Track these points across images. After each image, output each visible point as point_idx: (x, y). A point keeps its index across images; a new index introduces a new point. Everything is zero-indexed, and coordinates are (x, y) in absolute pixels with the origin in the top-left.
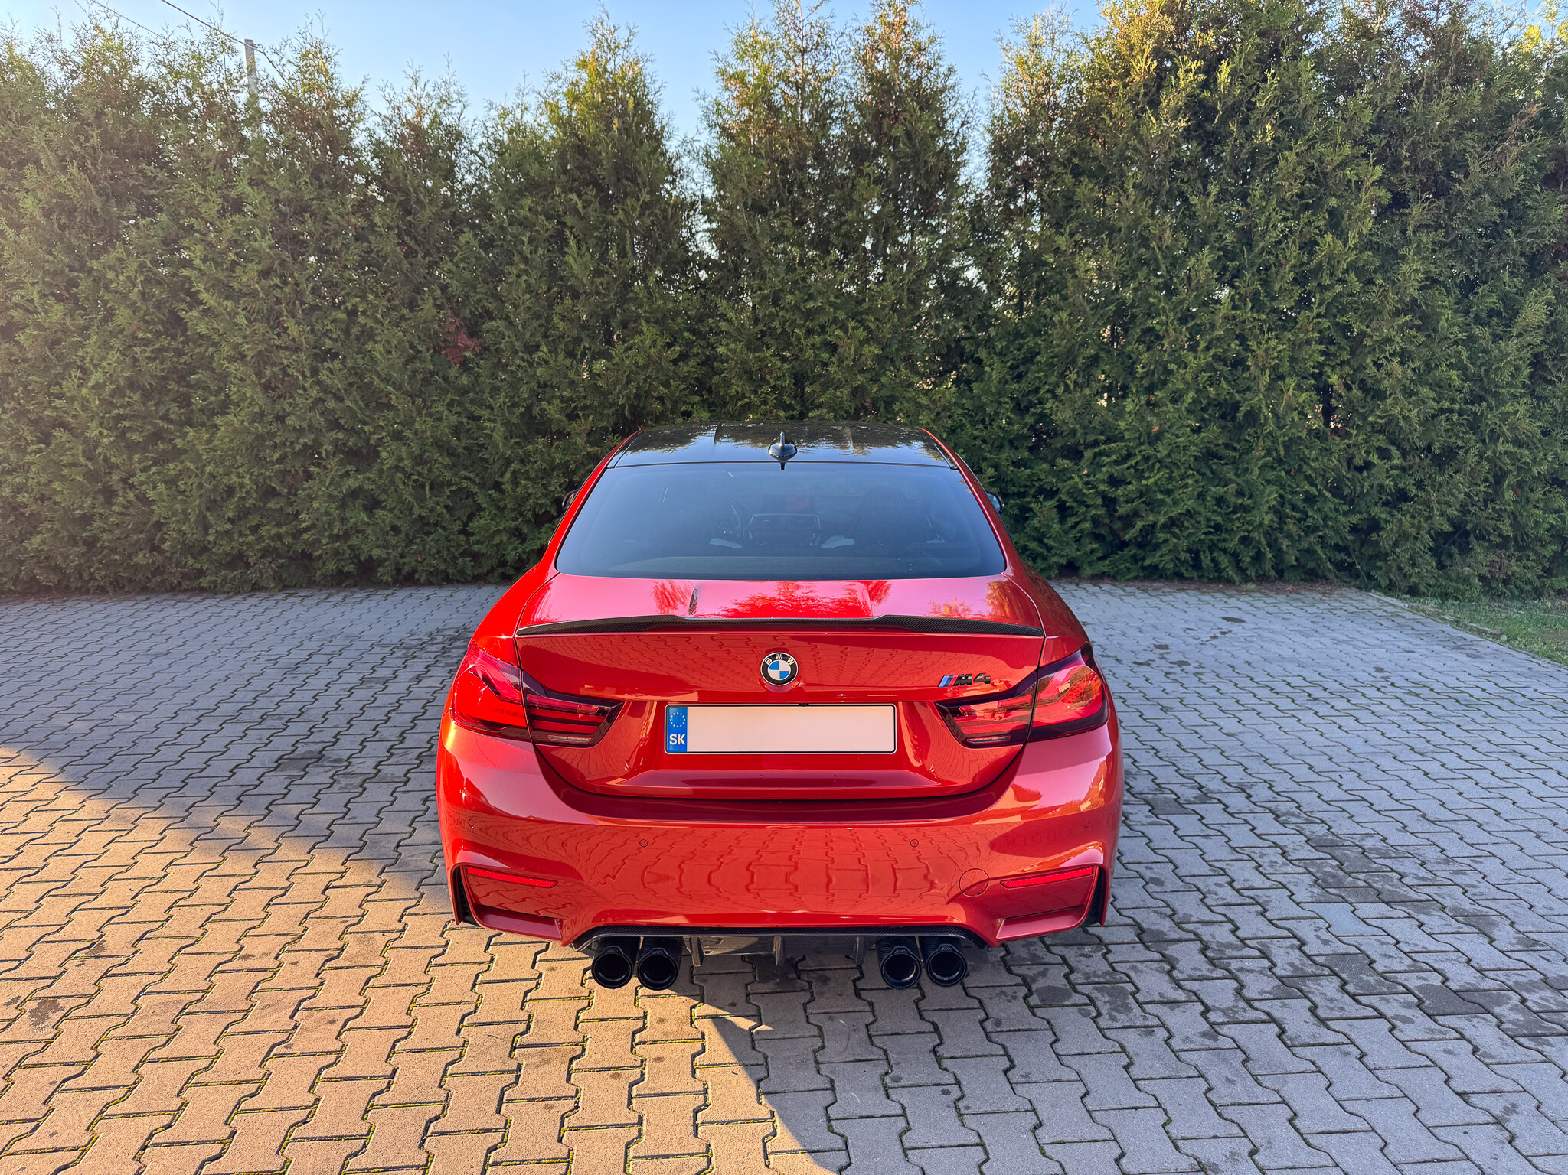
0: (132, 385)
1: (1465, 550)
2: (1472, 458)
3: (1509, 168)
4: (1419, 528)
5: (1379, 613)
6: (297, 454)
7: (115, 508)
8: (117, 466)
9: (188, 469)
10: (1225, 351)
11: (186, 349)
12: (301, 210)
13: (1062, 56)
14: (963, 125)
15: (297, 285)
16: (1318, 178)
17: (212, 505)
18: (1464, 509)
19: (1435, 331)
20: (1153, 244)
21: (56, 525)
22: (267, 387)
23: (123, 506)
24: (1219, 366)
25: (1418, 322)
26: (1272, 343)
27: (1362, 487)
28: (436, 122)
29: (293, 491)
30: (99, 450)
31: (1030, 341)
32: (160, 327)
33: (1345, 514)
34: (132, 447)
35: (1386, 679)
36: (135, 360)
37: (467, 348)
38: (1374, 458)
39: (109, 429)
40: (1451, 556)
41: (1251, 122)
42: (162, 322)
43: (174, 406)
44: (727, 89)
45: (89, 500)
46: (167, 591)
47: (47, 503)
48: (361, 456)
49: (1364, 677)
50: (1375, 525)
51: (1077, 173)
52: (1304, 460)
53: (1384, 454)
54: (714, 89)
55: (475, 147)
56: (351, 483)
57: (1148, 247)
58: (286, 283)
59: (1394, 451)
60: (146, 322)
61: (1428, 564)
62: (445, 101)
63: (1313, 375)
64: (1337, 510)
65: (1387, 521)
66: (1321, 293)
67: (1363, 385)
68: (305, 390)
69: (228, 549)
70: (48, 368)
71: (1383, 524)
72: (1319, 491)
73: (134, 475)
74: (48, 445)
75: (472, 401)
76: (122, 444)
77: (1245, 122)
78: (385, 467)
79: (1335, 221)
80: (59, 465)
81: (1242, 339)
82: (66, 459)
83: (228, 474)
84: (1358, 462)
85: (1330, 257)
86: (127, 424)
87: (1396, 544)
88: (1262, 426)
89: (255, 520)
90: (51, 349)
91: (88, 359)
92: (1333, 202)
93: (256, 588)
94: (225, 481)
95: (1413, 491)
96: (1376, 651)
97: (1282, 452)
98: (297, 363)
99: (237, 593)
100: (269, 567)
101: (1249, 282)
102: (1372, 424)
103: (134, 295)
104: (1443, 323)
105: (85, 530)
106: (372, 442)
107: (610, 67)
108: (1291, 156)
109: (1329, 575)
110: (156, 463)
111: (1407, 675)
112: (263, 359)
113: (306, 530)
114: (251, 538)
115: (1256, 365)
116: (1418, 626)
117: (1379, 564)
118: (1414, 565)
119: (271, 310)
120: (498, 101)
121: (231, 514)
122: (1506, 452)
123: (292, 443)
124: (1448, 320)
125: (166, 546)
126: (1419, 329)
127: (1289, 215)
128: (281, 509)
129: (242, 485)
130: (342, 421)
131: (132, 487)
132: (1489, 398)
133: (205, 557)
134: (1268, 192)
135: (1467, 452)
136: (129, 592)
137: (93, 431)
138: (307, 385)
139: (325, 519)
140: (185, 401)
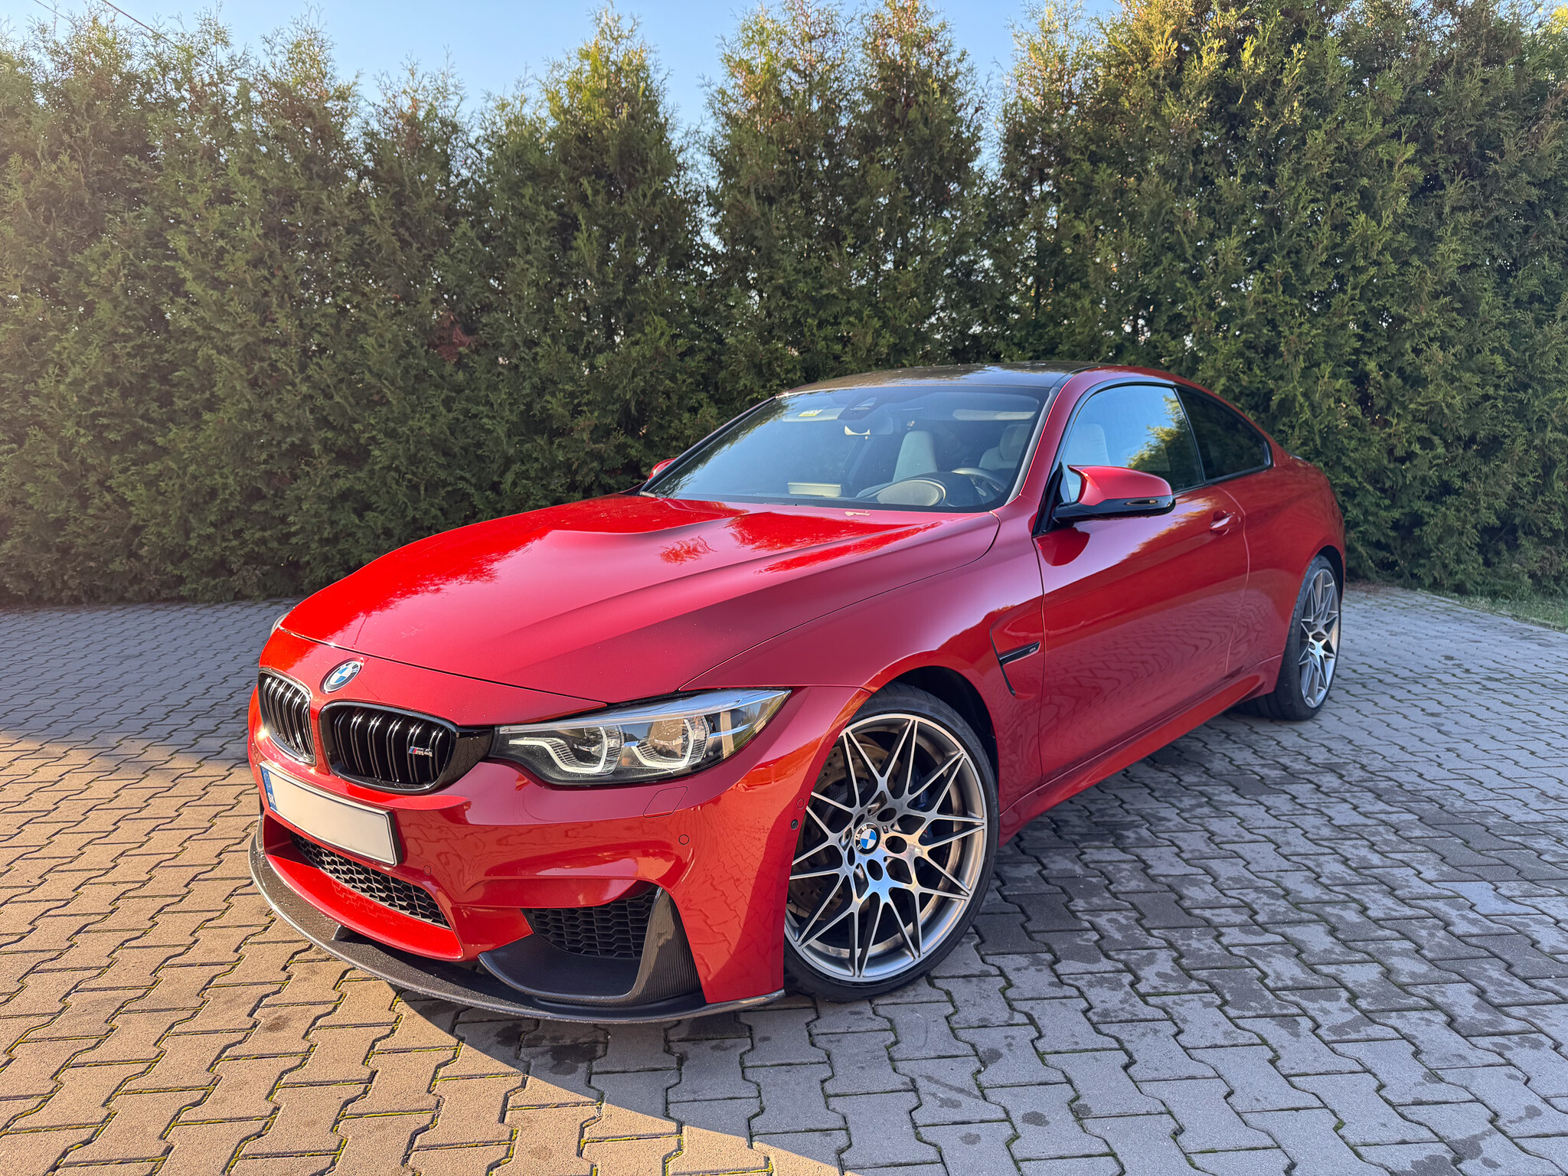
0: (111, 382)
1: (1514, 546)
2: (1519, 447)
3: (1546, 146)
4: (1465, 522)
5: (1432, 608)
6: (283, 455)
7: (91, 511)
8: (94, 468)
9: (171, 469)
10: (1257, 337)
11: (168, 347)
12: (289, 200)
13: (1077, 42)
14: (977, 110)
15: (286, 277)
16: (1349, 159)
17: (194, 507)
18: (1512, 502)
19: (1476, 315)
20: (1178, 228)
21: (28, 529)
22: (253, 384)
23: (100, 509)
24: (1251, 354)
25: (1458, 305)
26: (1306, 327)
27: (1404, 477)
28: (431, 114)
29: (279, 493)
30: (75, 450)
31: (1051, 330)
32: (142, 323)
33: (1387, 508)
34: (111, 447)
35: (1459, 666)
36: (115, 356)
37: (462, 344)
38: (1416, 448)
39: (87, 428)
40: (1498, 553)
41: (1277, 102)
42: (145, 319)
43: (154, 406)
44: (733, 75)
45: (64, 504)
46: (145, 601)
47: (19, 507)
48: (353, 456)
49: (1435, 664)
50: (1418, 520)
51: (1095, 160)
52: (1342, 451)
53: (1426, 443)
54: (720, 77)
55: (472, 141)
56: (342, 484)
57: (1173, 232)
58: (273, 275)
59: (1436, 440)
60: (128, 317)
61: (1475, 561)
62: (442, 92)
63: (1347, 363)
64: (1378, 505)
65: (1430, 515)
66: (1355, 276)
67: (1401, 371)
68: (293, 385)
69: (210, 554)
70: (23, 366)
71: (1426, 519)
72: (1360, 483)
73: (112, 477)
74: (21, 446)
75: (468, 399)
76: (99, 445)
77: (1269, 103)
78: (377, 467)
79: (1367, 203)
80: (34, 466)
81: (1272, 324)
82: (40, 459)
83: (211, 474)
84: (1399, 452)
85: (1364, 238)
86: (105, 421)
87: (1440, 540)
88: (1297, 414)
89: (239, 524)
90: (29, 344)
91: (65, 356)
92: (1365, 181)
93: (238, 597)
94: (208, 482)
95: (1458, 483)
96: (1439, 641)
97: (1318, 441)
98: (285, 359)
99: (218, 602)
100: (254, 574)
101: (1279, 267)
102: (1414, 413)
103: (117, 289)
104: (1483, 307)
105: (58, 536)
106: (362, 441)
107: (613, 57)
108: (1320, 135)
109: (1370, 575)
110: (134, 464)
111: (1481, 662)
112: (250, 354)
113: (295, 534)
114: (235, 543)
115: (1289, 351)
116: (1477, 620)
117: (1422, 561)
118: (1459, 561)
119: (257, 304)
120: (497, 92)
121: (213, 518)
122: (1555, 441)
123: (279, 443)
124: (1488, 301)
125: (144, 551)
126: (1459, 311)
127: (1319, 196)
128: (266, 512)
129: (225, 486)
130: (331, 418)
131: (109, 489)
132: (1534, 384)
133: (185, 563)
134: (1296, 172)
135: (1513, 441)
136: (104, 603)
137: (69, 430)
138: (297, 381)
139: (314, 520)
140: (165, 400)
